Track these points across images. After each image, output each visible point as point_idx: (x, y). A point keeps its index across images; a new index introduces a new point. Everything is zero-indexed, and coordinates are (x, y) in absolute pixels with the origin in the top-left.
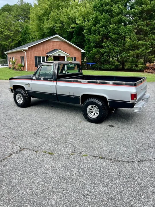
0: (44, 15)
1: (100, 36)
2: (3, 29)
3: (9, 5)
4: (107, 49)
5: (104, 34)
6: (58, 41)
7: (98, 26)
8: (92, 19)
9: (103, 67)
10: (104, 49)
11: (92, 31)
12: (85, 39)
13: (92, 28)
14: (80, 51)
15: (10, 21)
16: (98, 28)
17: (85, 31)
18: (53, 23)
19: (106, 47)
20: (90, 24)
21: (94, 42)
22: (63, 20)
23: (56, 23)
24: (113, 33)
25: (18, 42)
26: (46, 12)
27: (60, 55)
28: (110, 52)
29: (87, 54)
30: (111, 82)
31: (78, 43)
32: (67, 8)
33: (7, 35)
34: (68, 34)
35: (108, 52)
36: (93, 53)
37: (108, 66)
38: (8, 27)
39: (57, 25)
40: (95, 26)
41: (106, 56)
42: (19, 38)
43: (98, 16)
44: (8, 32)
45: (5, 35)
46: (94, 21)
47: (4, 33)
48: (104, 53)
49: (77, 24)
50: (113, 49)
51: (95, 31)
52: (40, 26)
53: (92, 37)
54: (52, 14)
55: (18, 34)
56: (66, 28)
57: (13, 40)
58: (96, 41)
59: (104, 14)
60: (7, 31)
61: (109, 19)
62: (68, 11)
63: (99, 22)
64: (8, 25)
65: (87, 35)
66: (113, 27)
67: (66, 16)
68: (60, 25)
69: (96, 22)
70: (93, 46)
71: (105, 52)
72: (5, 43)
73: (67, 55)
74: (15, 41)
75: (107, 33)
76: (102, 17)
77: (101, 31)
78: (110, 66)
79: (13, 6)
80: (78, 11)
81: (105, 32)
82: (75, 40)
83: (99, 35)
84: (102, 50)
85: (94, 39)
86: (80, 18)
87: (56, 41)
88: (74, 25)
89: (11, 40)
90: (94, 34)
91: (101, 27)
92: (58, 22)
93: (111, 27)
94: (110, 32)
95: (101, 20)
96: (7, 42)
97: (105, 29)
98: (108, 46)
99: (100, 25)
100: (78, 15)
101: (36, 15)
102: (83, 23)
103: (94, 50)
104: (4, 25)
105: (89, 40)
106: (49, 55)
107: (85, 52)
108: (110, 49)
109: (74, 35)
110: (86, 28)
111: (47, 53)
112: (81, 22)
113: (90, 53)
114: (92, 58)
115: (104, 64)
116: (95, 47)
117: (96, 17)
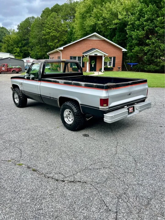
0: (87, 12)
1: (144, 32)
2: (51, 30)
3: (59, 5)
4: (152, 47)
5: (149, 29)
6: (95, 40)
7: (142, 19)
8: (137, 12)
9: (147, 68)
10: (148, 47)
11: (136, 27)
12: (127, 36)
13: (136, 23)
14: (121, 49)
15: (57, 21)
16: (142, 22)
17: (128, 27)
18: (95, 21)
19: (150, 44)
20: (134, 19)
21: (136, 39)
22: (105, 16)
23: (98, 20)
24: (160, 27)
25: (63, 42)
26: (89, 9)
27: (97, 54)
28: (155, 51)
29: (128, 53)
30: (83, 83)
31: (121, 40)
32: (110, 3)
33: (54, 35)
34: (111, 31)
35: (153, 51)
36: (135, 52)
37: (152, 67)
38: (55, 28)
39: (99, 22)
40: (139, 20)
41: (150, 55)
42: (65, 38)
43: (143, 9)
44: (55, 33)
45: (52, 36)
46: (139, 14)
47: (52, 34)
48: (148, 52)
49: (120, 20)
50: (159, 47)
51: (139, 26)
52: (83, 24)
53: (134, 34)
54: (95, 10)
55: (64, 35)
56: (108, 25)
57: (59, 41)
58: (140, 38)
59: (150, 6)
60: (54, 31)
61: (156, 11)
62: (111, 6)
63: (144, 15)
64: (55, 26)
65: (129, 32)
66: (161, 20)
67: (110, 11)
68: (102, 22)
69: (140, 15)
70: (135, 44)
71: (149, 50)
72: (51, 44)
73: (105, 55)
74: (61, 41)
75: (153, 28)
76: (149, 9)
77: (146, 26)
78: (154, 67)
79: (63, 6)
80: (122, 4)
81: (151, 26)
82: (118, 38)
83: (143, 30)
84: (146, 48)
85: (137, 35)
86: (122, 13)
87: (94, 40)
88: (116, 21)
89: (57, 41)
90: (137, 30)
91: (145, 21)
92: (101, 18)
93: (158, 21)
94: (156, 27)
95: (147, 12)
96: (53, 43)
97: (151, 23)
98: (153, 43)
99: (145, 18)
100: (120, 9)
101: (79, 13)
102: (126, 18)
103: (137, 48)
104: (52, 26)
105: (131, 36)
106: (84, 55)
107: (126, 50)
108: (155, 47)
109: (117, 32)
110: (129, 23)
111: (83, 53)
112: (123, 17)
113: (132, 52)
114: (134, 58)
115: (147, 64)
116: (138, 45)
117: (141, 10)
